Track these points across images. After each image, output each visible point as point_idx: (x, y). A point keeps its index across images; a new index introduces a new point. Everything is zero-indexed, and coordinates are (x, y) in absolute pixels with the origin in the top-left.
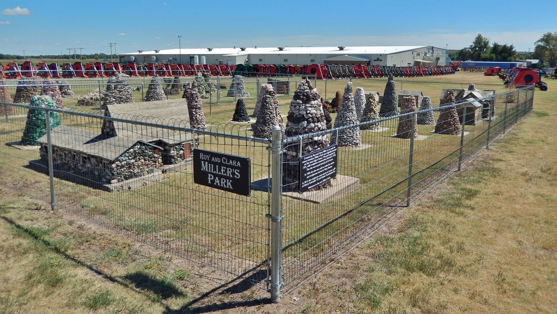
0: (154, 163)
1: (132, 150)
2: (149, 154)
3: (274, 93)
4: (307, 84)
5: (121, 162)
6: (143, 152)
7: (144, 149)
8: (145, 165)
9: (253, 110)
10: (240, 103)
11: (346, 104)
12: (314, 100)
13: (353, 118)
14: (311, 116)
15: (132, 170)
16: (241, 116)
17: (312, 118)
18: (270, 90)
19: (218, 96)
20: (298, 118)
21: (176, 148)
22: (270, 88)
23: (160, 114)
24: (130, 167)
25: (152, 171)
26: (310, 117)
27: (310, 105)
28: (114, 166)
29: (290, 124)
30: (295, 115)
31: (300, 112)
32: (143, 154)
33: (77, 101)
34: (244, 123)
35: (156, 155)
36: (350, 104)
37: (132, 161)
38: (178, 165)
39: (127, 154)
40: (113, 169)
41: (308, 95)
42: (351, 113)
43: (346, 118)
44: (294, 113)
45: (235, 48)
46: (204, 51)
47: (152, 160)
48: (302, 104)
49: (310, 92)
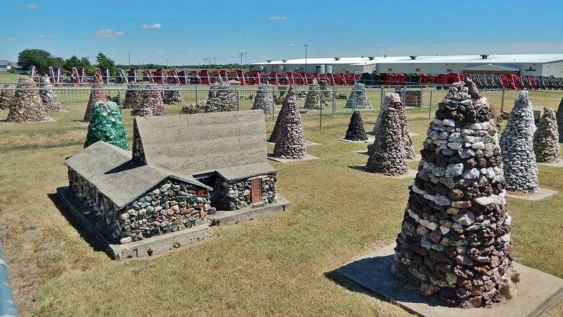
0: (196, 211)
1: (157, 191)
2: (188, 197)
3: (401, 104)
4: (467, 88)
5: (137, 210)
6: (177, 193)
7: (178, 190)
8: (180, 214)
9: (373, 126)
10: (355, 117)
11: (517, 125)
12: (482, 121)
13: (527, 147)
14: (473, 154)
15: (157, 223)
16: (356, 133)
17: (476, 158)
18: (395, 101)
19: (334, 107)
20: (445, 156)
21: (238, 187)
22: (397, 98)
23: (219, 132)
24: (154, 218)
25: (193, 223)
26: (471, 157)
27: (473, 131)
28: (125, 216)
29: (426, 166)
30: (438, 150)
31: (449, 145)
32: (176, 196)
33: (181, 109)
34: (360, 142)
35: (200, 199)
36: (523, 125)
37: (159, 208)
38: (242, 211)
39: (148, 198)
40: (124, 221)
41: (468, 110)
42: (524, 139)
43: (515, 146)
44: (436, 146)
45: (363, 57)
46: (331, 61)
47: (193, 207)
48: (456, 127)
49: (474, 104)
